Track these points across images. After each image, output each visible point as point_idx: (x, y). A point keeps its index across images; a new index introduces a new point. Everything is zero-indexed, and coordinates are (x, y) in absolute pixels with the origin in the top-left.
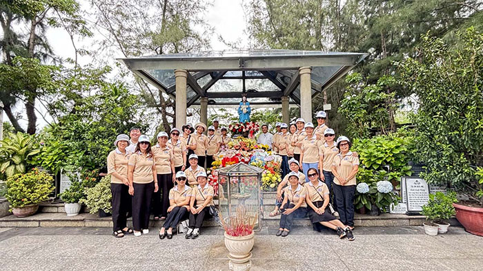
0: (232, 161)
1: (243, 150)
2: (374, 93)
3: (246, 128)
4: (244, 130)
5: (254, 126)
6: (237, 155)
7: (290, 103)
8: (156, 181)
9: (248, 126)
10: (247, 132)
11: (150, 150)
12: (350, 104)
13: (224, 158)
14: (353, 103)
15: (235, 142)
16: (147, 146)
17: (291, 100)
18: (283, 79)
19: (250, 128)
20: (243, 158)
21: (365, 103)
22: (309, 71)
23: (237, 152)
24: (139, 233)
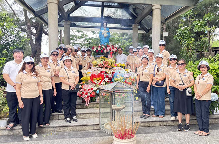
0: (99, 77)
1: (106, 68)
2: (200, 26)
3: (107, 49)
4: (105, 51)
5: (113, 49)
6: (102, 72)
7: (139, 30)
8: (42, 95)
9: (108, 48)
10: (108, 53)
11: (35, 69)
12: (183, 33)
13: (92, 75)
14: (185, 33)
15: (99, 61)
16: (32, 66)
17: (139, 27)
18: (134, 10)
19: (110, 50)
20: (107, 75)
21: (194, 32)
22: (160, 7)
23: (102, 70)
24: (28, 138)
